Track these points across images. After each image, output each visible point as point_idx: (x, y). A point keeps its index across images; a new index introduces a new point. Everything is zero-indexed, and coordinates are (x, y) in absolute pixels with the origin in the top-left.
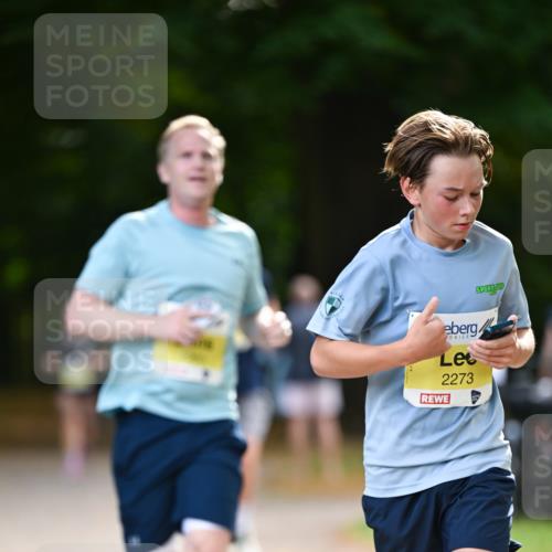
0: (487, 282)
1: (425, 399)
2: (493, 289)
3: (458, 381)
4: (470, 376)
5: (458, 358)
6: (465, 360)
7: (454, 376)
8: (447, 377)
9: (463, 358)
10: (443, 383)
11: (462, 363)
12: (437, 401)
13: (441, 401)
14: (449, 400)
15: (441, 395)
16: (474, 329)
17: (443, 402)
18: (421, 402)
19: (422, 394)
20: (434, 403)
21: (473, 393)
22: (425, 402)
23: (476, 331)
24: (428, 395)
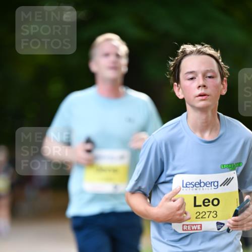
1: (185, 227)
2: (232, 166)
3: (206, 216)
4: (215, 213)
5: (206, 202)
6: (211, 203)
7: (204, 213)
8: (198, 214)
9: (209, 202)
10: (196, 218)
11: (209, 205)
12: (193, 229)
13: (196, 229)
14: (201, 228)
15: (195, 225)
16: (216, 184)
17: (197, 230)
18: (183, 230)
19: (183, 225)
20: (192, 230)
21: (218, 223)
22: (185, 230)
23: (218, 185)
24: (187, 225)
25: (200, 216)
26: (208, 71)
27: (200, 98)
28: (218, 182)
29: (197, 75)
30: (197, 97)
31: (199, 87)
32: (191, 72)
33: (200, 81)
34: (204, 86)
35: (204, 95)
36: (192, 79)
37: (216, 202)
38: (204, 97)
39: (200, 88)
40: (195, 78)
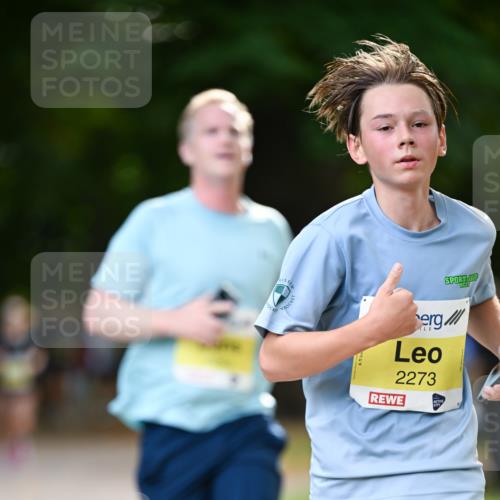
0: (458, 272)
1: (374, 398)
2: (464, 280)
3: (416, 381)
4: (432, 376)
5: (418, 354)
6: (426, 357)
7: (412, 375)
8: (402, 375)
9: (424, 354)
10: (397, 382)
11: (422, 360)
12: (388, 402)
13: (393, 403)
14: (404, 402)
15: (394, 395)
16: (438, 320)
17: (395, 405)
18: (370, 402)
19: (371, 393)
20: (386, 404)
21: (436, 397)
22: (374, 403)
23: (441, 323)
24: (379, 394)
25: (405, 380)
26: (416, 114)
27: (404, 164)
28: (441, 316)
29: (396, 123)
30: (398, 162)
31: (402, 144)
32: (386, 116)
33: (402, 133)
34: (412, 143)
35: (412, 159)
36: (386, 129)
37: (435, 355)
38: (411, 164)
39: (404, 146)
40: (392, 128)
